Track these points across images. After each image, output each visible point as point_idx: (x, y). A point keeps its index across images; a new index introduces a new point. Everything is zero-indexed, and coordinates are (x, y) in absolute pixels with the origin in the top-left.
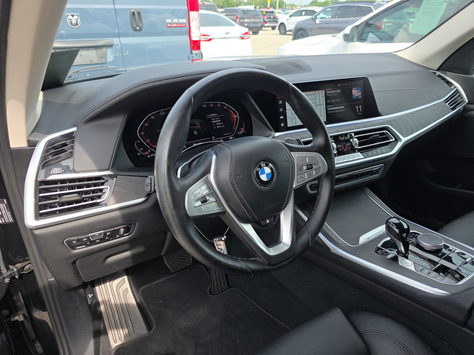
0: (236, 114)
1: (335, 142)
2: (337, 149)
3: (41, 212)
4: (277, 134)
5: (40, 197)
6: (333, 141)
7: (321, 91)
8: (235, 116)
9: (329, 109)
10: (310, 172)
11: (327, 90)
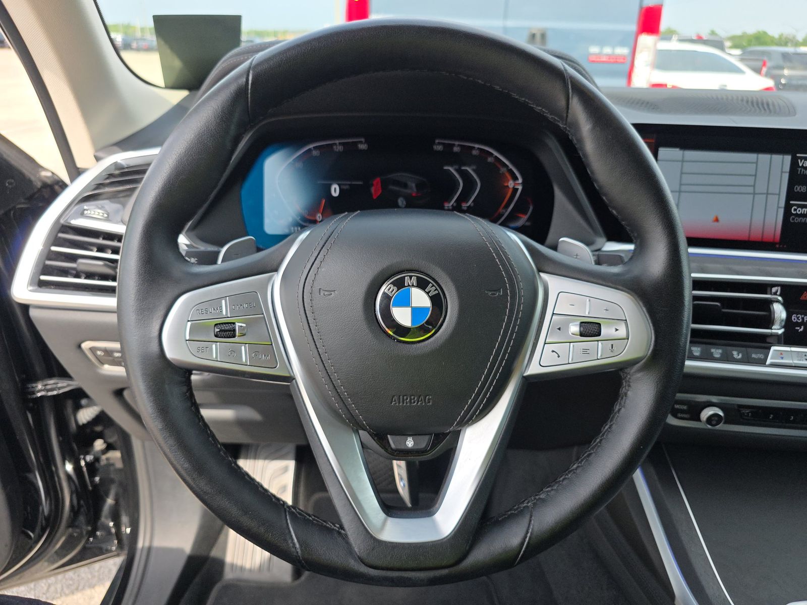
0: (515, 178)
1: (786, 305)
2: (788, 324)
3: (43, 278)
4: (612, 247)
5: (50, 252)
6: (780, 298)
7: (777, 158)
8: (511, 184)
9: (795, 210)
10: (590, 344)
11: (801, 158)
